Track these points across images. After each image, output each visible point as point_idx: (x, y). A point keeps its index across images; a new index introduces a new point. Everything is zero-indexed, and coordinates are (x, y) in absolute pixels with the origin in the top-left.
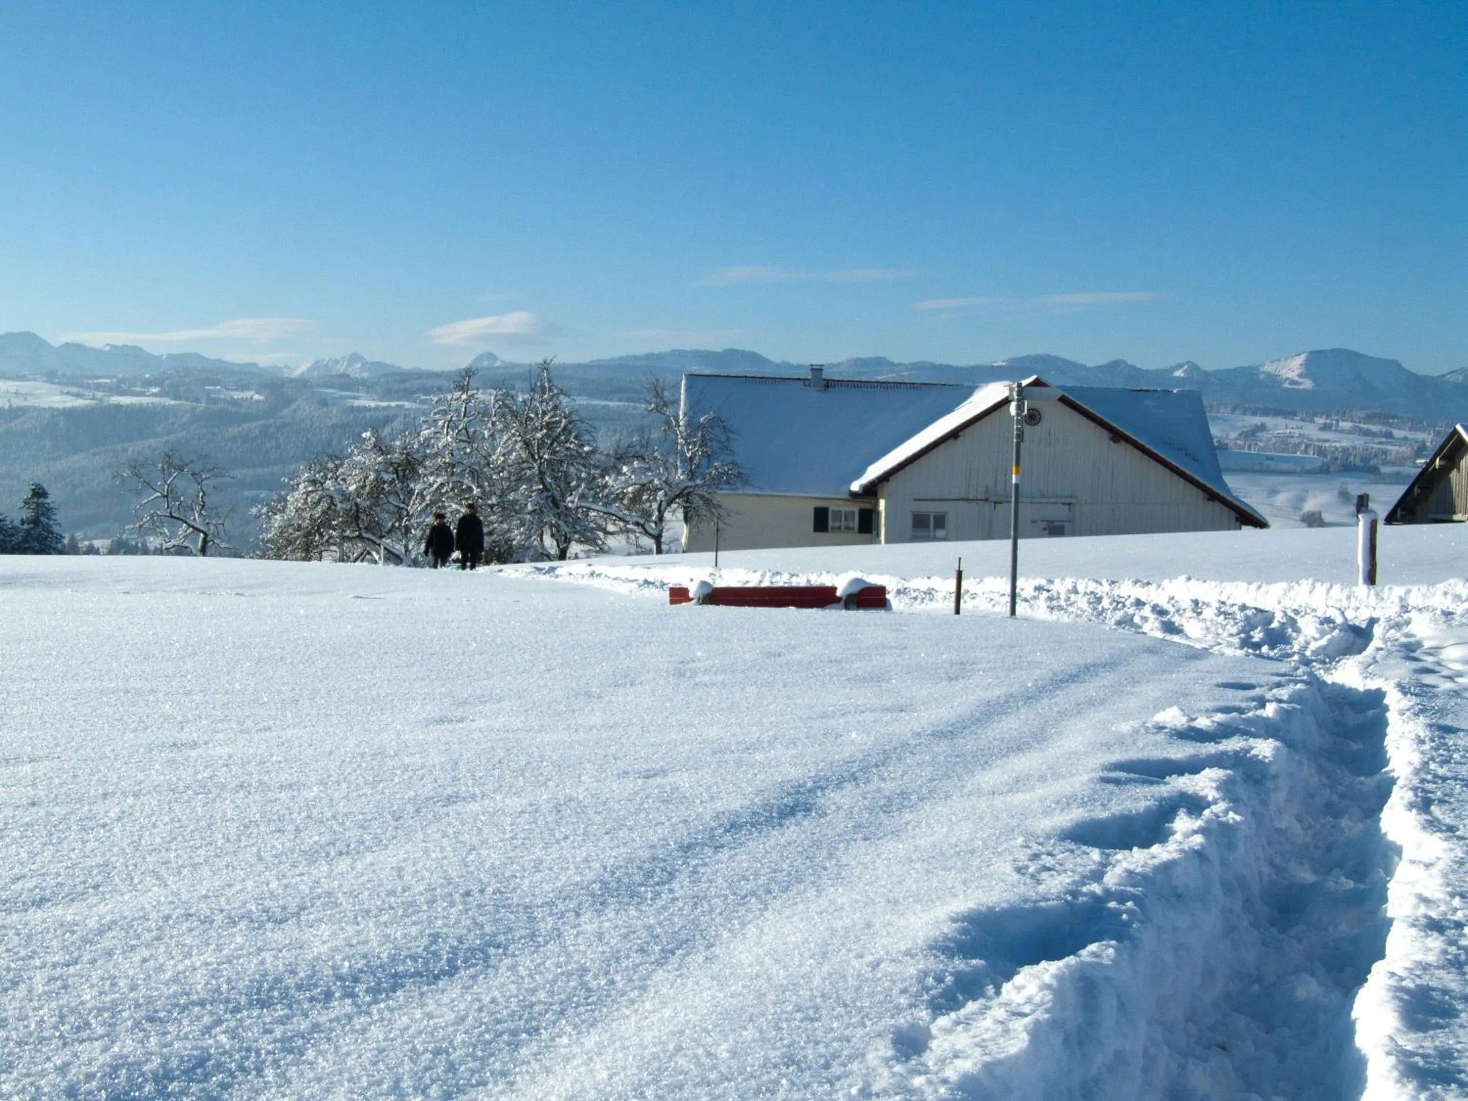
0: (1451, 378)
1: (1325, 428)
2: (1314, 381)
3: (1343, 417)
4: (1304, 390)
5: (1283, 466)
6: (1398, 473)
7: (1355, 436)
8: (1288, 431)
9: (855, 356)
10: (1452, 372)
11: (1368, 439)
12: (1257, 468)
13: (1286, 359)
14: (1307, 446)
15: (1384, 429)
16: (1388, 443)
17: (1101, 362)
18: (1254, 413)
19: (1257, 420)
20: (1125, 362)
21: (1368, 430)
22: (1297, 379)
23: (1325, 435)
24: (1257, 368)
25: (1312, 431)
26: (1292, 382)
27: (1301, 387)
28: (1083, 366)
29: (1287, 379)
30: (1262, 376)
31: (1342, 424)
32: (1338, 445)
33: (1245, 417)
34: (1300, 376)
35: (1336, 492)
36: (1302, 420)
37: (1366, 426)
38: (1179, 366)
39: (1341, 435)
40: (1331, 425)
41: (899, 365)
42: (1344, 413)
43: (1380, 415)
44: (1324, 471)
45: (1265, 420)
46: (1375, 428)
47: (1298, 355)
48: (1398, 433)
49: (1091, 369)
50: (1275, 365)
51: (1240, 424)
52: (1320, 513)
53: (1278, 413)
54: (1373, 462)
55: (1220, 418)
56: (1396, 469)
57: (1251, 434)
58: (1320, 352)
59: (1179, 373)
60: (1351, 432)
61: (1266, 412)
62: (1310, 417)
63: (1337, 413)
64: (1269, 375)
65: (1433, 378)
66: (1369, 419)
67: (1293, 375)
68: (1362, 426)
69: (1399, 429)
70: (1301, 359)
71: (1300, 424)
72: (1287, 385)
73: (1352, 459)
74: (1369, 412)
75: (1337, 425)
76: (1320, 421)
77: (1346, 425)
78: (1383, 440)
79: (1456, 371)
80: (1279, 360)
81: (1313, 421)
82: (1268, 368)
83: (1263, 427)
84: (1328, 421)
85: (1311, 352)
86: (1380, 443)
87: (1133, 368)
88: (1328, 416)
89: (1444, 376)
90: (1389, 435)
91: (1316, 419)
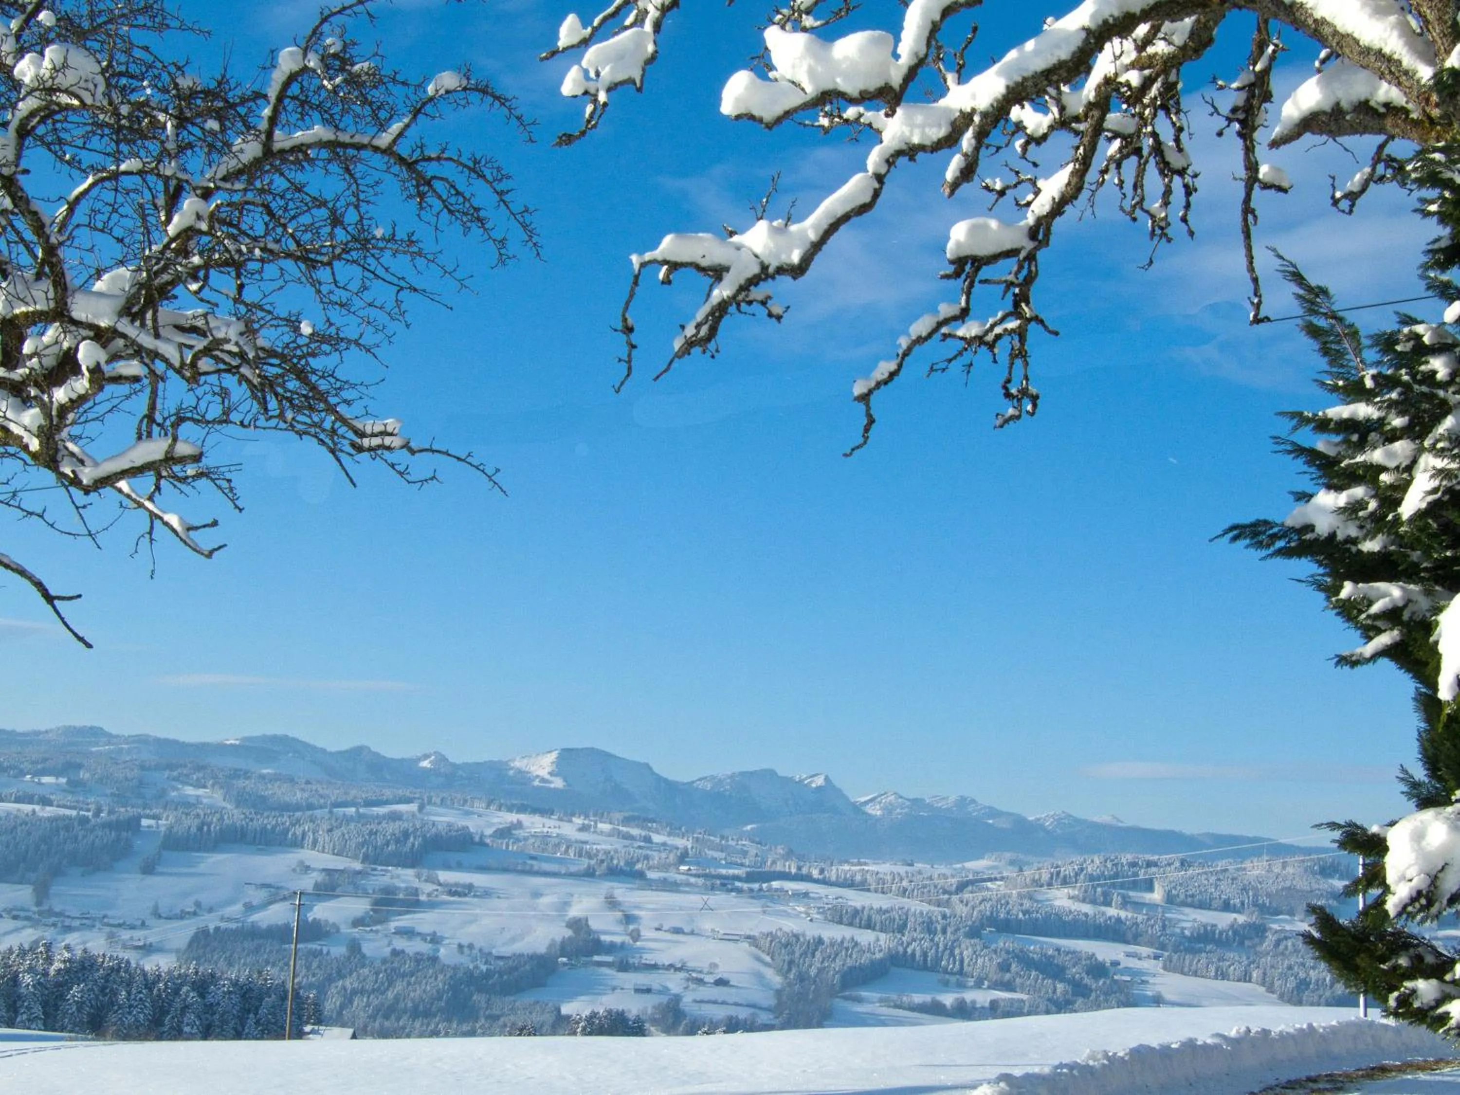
0: (701, 785)
1: (584, 828)
2: (565, 780)
3: (601, 816)
4: (555, 789)
5: (546, 867)
6: (665, 879)
7: (614, 839)
8: (545, 830)
9: (68, 724)
10: (700, 780)
11: (627, 842)
12: (519, 868)
13: (538, 755)
14: (568, 847)
15: (643, 833)
16: (648, 848)
17: (345, 746)
18: (510, 809)
19: (512, 817)
20: (369, 748)
21: (628, 833)
22: (548, 777)
23: (583, 836)
24: (506, 763)
25: (569, 830)
26: (543, 780)
27: (552, 786)
28: (323, 751)
29: (537, 776)
30: (511, 772)
31: (600, 826)
32: (599, 847)
33: (501, 814)
34: (551, 774)
35: (602, 899)
36: (560, 819)
37: (624, 829)
38: (426, 757)
39: (600, 838)
40: (589, 826)
41: (117, 736)
42: (603, 814)
43: (638, 818)
44: (589, 874)
45: (522, 817)
46: (635, 832)
47: (550, 752)
48: (657, 838)
49: (331, 754)
50: (525, 761)
51: (495, 820)
52: (587, 920)
53: (535, 811)
54: (638, 866)
55: (473, 813)
56: (662, 875)
57: (505, 833)
58: (572, 750)
59: (425, 764)
60: (610, 835)
61: (522, 809)
62: (567, 817)
63: (595, 815)
64: (520, 771)
65: (684, 784)
66: (627, 821)
67: (544, 773)
68: (621, 828)
69: (658, 833)
70: (553, 756)
71: (558, 823)
72: (536, 783)
73: (615, 862)
74: (627, 814)
75: (596, 827)
76: (578, 821)
77: (604, 827)
78: (642, 844)
79: (705, 778)
80: (530, 757)
81: (570, 821)
82: (517, 764)
83: (519, 825)
84: (586, 822)
85: (563, 750)
86: (640, 847)
87: (376, 755)
88: (587, 816)
89: (693, 782)
90: (648, 840)
91: (574, 819)
